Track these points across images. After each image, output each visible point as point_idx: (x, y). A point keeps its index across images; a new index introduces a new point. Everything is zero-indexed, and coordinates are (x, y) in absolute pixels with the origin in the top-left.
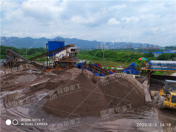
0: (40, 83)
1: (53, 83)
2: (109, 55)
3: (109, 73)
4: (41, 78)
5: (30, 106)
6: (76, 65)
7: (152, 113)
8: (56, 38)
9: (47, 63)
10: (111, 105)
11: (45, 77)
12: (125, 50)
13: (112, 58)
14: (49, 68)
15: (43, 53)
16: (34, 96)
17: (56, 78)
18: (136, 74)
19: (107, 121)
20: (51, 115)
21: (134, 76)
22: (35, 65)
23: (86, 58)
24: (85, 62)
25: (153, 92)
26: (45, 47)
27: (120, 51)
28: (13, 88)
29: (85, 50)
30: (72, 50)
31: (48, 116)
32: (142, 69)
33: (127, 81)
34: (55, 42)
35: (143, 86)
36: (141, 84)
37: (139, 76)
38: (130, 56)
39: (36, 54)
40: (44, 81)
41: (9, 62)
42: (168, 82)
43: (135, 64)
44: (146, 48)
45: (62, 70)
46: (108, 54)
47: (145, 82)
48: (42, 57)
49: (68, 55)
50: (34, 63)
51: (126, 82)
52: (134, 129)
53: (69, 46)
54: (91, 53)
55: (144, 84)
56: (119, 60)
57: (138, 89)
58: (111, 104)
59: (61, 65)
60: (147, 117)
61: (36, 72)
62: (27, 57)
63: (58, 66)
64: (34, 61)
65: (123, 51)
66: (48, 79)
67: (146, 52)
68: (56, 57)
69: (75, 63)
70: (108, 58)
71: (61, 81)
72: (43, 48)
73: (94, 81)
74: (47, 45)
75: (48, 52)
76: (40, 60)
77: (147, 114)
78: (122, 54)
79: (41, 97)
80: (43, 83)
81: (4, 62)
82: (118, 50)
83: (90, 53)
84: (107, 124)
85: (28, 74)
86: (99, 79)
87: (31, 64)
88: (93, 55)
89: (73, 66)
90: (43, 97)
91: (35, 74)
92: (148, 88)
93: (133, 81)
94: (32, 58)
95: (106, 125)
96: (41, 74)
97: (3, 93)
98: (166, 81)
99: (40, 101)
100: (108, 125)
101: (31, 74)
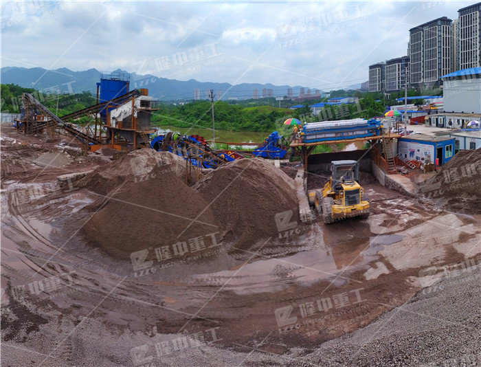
0: (78, 174)
1: (104, 179)
2: (225, 115)
3: (225, 160)
4: (80, 162)
5: (54, 221)
6: (150, 142)
7: (312, 237)
8: (114, 72)
9: (96, 129)
10: (229, 235)
11: (90, 162)
12: (261, 102)
13: (233, 124)
14: (99, 142)
15: (89, 105)
16: (63, 202)
17: (109, 169)
18: (280, 159)
19: (220, 271)
20: (96, 249)
21: (277, 163)
22: (71, 132)
23: (173, 125)
24: (169, 133)
25: (313, 193)
26: (94, 91)
27: (249, 106)
28: (27, 176)
29: (171, 105)
30: (143, 103)
31: (89, 250)
32: (293, 144)
33: (264, 175)
34: (113, 81)
35: (296, 185)
36: (291, 179)
37: (287, 161)
38: (269, 117)
39: (75, 106)
40: (86, 171)
41: (25, 120)
42: (336, 165)
43: (277, 134)
44: (300, 97)
45: (122, 149)
46: (222, 112)
47: (298, 174)
48: (86, 115)
49: (136, 115)
50: (69, 127)
51: (262, 179)
52: (280, 278)
53: (137, 93)
54: (184, 110)
55: (297, 179)
56: (248, 128)
57: (286, 193)
58: (230, 232)
59: (119, 138)
60: (303, 248)
61: (72, 148)
62: (58, 113)
63: (114, 139)
64: (70, 123)
65: (254, 106)
66: (95, 167)
67: (300, 106)
68: (112, 117)
69: (148, 135)
70: (223, 122)
71: (119, 177)
72: (90, 94)
73: (188, 181)
74: (98, 87)
75: (99, 102)
76: (81, 120)
77: (304, 242)
78: (253, 113)
79: (77, 205)
80: (84, 175)
81: (18, 120)
82: (246, 102)
83: (182, 111)
84: (219, 277)
85: (56, 150)
86: (201, 175)
87: (63, 128)
88: (188, 115)
89: (143, 144)
90: (82, 207)
91: (69, 152)
92: (304, 186)
93: (276, 175)
94: (66, 116)
95: (217, 280)
96: (81, 154)
97: (10, 184)
98: (332, 164)
99: (74, 214)
100: (222, 279)
101: (62, 151)
